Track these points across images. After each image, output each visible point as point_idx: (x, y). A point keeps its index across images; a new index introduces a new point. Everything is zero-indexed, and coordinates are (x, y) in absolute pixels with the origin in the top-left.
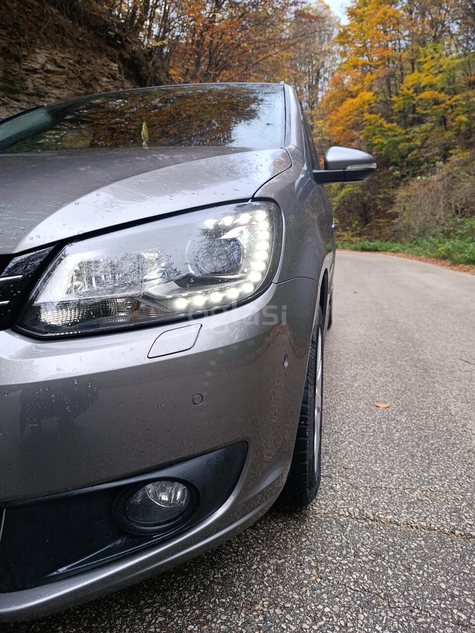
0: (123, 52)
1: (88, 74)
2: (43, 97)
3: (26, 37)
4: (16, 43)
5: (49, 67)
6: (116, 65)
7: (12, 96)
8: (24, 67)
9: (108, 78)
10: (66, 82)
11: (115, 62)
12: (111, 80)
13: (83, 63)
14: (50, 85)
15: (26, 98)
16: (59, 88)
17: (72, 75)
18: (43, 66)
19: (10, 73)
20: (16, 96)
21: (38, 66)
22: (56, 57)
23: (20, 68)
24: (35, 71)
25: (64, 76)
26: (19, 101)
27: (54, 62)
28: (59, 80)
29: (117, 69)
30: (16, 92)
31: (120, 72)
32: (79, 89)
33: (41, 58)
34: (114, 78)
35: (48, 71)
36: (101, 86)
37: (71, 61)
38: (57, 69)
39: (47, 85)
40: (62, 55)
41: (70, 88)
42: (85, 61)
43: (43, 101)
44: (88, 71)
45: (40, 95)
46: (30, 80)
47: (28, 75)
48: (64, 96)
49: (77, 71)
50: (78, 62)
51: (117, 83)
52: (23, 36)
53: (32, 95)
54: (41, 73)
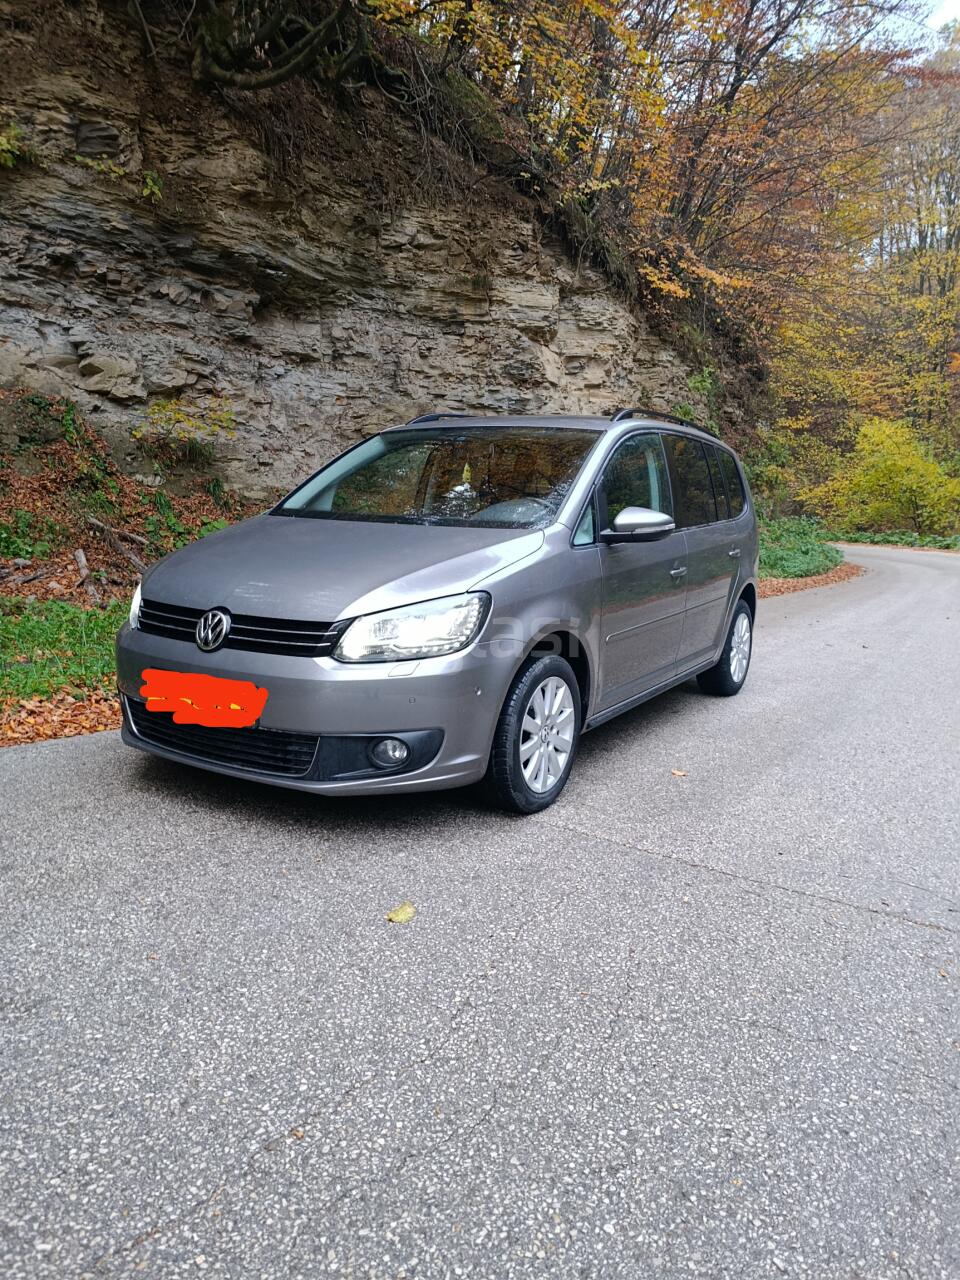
0: (542, 203)
1: (481, 245)
2: (409, 288)
3: (391, 194)
4: (374, 206)
5: (423, 239)
6: (530, 226)
7: (362, 291)
8: (384, 243)
9: (514, 249)
10: (447, 262)
11: (528, 222)
12: (520, 252)
13: (476, 227)
14: (421, 269)
15: (382, 293)
16: (433, 272)
17: (456, 249)
18: (413, 238)
19: (362, 255)
20: (368, 291)
21: (403, 240)
22: (433, 222)
23: (378, 245)
24: (399, 248)
25: (443, 252)
26: (371, 298)
27: (430, 229)
28: (436, 260)
29: (530, 233)
30: (369, 284)
31: (535, 238)
32: (465, 272)
33: (410, 226)
34: (524, 248)
35: (420, 247)
36: (501, 265)
37: (457, 226)
38: (433, 241)
39: (417, 269)
40: (443, 218)
41: (452, 271)
42: (479, 223)
43: (408, 295)
44: (483, 239)
45: (404, 286)
46: (390, 263)
47: (388, 255)
48: (441, 285)
49: (466, 242)
50: (468, 226)
51: (529, 257)
52: (386, 194)
53: (393, 286)
54: (409, 251)
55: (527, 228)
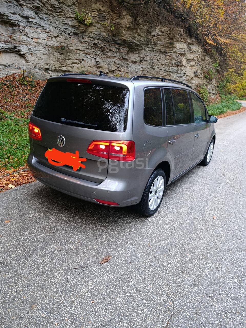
0: (186, 24)
1: (172, 34)
2: (156, 45)
3: (154, 24)
4: (151, 26)
5: (160, 33)
6: (183, 30)
7: (147, 46)
8: (152, 35)
9: (179, 35)
10: (164, 39)
11: (182, 28)
12: (180, 36)
13: (171, 30)
14: (159, 41)
15: (151, 46)
16: (161, 41)
17: (167, 36)
18: (158, 33)
19: (148, 38)
20: (148, 46)
21: (155, 34)
22: (162, 30)
23: (151, 35)
24: (155, 36)
25: (164, 36)
26: (148, 48)
27: (161, 31)
28: (162, 38)
29: (183, 31)
30: (149, 45)
31: (183, 33)
32: (168, 41)
33: (157, 31)
34: (181, 35)
35: (159, 35)
36: (176, 39)
37: (167, 30)
38: (162, 34)
39: (158, 40)
40: (164, 28)
41: (165, 41)
42: (171, 29)
43: (156, 47)
44: (172, 33)
45: (155, 45)
46: (153, 39)
47: (152, 37)
48: (163, 44)
49: (168, 33)
50: (169, 30)
51: (182, 37)
52: (153, 24)
53: (153, 45)
54: (156, 36)
55: (182, 30)
